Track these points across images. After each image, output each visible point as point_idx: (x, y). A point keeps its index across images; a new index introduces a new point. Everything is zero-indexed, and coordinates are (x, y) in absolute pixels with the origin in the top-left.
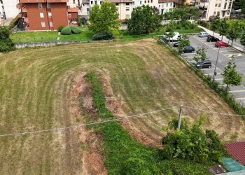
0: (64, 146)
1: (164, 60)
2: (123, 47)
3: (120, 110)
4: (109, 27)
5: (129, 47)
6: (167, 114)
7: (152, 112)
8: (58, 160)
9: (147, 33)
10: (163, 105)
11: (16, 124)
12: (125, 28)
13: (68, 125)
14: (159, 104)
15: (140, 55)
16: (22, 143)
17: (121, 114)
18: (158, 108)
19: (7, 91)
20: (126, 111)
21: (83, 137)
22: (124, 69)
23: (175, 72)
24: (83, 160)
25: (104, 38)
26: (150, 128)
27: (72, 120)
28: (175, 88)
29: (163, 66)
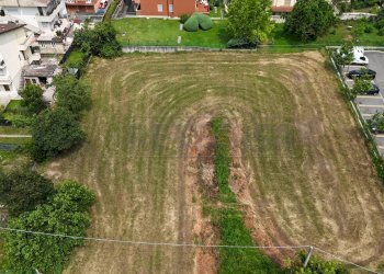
0: (176, 236)
1: (326, 105)
6: (306, 210)
7: (287, 203)
8: (169, 254)
10: (304, 194)
11: (125, 191)
14: (299, 192)
15: (291, 89)
16: (132, 222)
17: (247, 200)
18: (296, 198)
21: (197, 228)
22: (263, 115)
24: (195, 260)
26: (279, 230)
28: (328, 167)
29: (322, 120)
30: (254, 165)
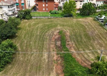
0: (47, 60)
1: (96, 28)
2: (77, 21)
3: (72, 48)
4: (71, 12)
5: (80, 21)
6: (95, 53)
7: (87, 51)
8: (44, 66)
9: (89, 15)
10: (93, 49)
11: (29, 49)
12: (79, 12)
13: (49, 52)
14: (91, 48)
15: (84, 25)
16: (31, 57)
17: (73, 50)
18: (90, 50)
19: (27, 35)
20: (75, 49)
21: (55, 58)
22: (76, 30)
23: (101, 34)
24: (54, 67)
25: (69, 16)
26: (86, 58)
27: (51, 50)
28: (100, 42)
29: (95, 31)
30: (74, 41)
